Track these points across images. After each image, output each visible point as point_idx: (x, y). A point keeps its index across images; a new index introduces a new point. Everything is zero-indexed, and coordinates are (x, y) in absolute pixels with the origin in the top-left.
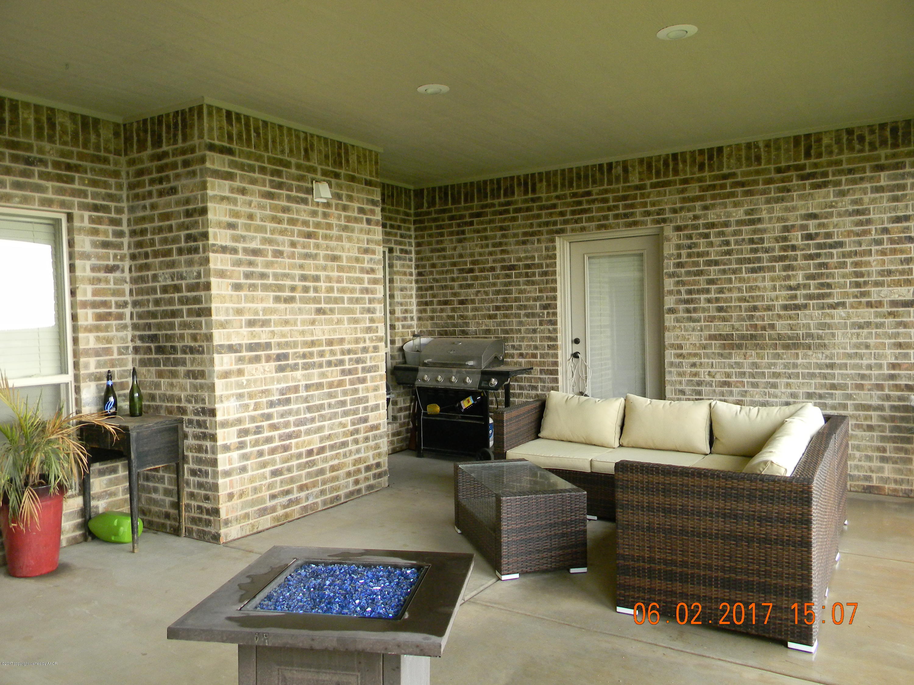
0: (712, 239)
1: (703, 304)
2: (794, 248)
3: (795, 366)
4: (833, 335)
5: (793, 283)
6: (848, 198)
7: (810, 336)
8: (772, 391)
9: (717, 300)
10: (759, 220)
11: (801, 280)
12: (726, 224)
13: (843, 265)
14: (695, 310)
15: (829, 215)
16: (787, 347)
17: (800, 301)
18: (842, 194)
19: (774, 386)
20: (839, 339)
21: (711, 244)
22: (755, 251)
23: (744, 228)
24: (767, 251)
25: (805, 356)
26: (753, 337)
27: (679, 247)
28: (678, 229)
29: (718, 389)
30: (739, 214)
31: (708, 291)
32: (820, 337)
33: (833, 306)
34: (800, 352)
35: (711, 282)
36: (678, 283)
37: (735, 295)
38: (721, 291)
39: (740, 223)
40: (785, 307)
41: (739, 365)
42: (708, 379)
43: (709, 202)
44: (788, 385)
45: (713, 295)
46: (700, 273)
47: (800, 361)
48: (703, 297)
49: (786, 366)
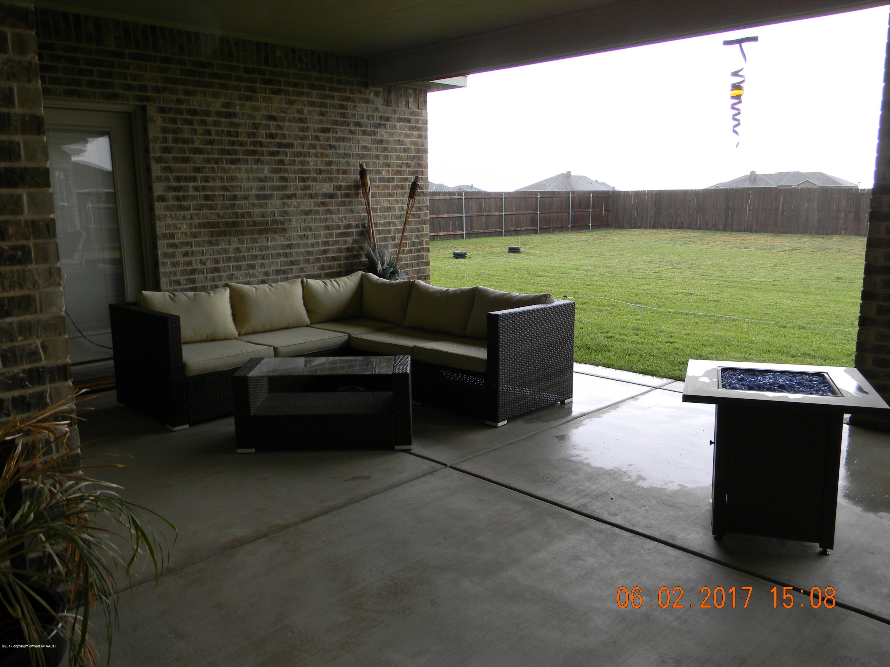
0: (195, 126)
1: (191, 193)
2: (261, 144)
3: (267, 248)
4: (290, 220)
5: (262, 175)
6: (295, 107)
7: (276, 222)
8: (251, 271)
9: (204, 188)
10: (234, 115)
11: (266, 173)
12: (207, 114)
13: (293, 163)
14: (184, 198)
15: (283, 120)
16: (260, 232)
17: (268, 192)
18: (291, 103)
19: (253, 267)
20: (294, 224)
21: (195, 132)
22: (232, 143)
23: (222, 120)
24: (242, 144)
25: (274, 239)
26: (235, 224)
27: (164, 130)
28: (162, 110)
29: (209, 275)
30: (217, 105)
31: (195, 179)
32: (282, 223)
33: (290, 197)
34: (270, 236)
35: (198, 170)
36: (165, 169)
37: (218, 184)
38: (206, 179)
39: (219, 114)
40: (258, 197)
41: (225, 251)
42: (200, 266)
43: (190, 88)
44: (263, 265)
45: (199, 184)
46: (186, 160)
47: (270, 244)
48: (191, 185)
49: (261, 249)
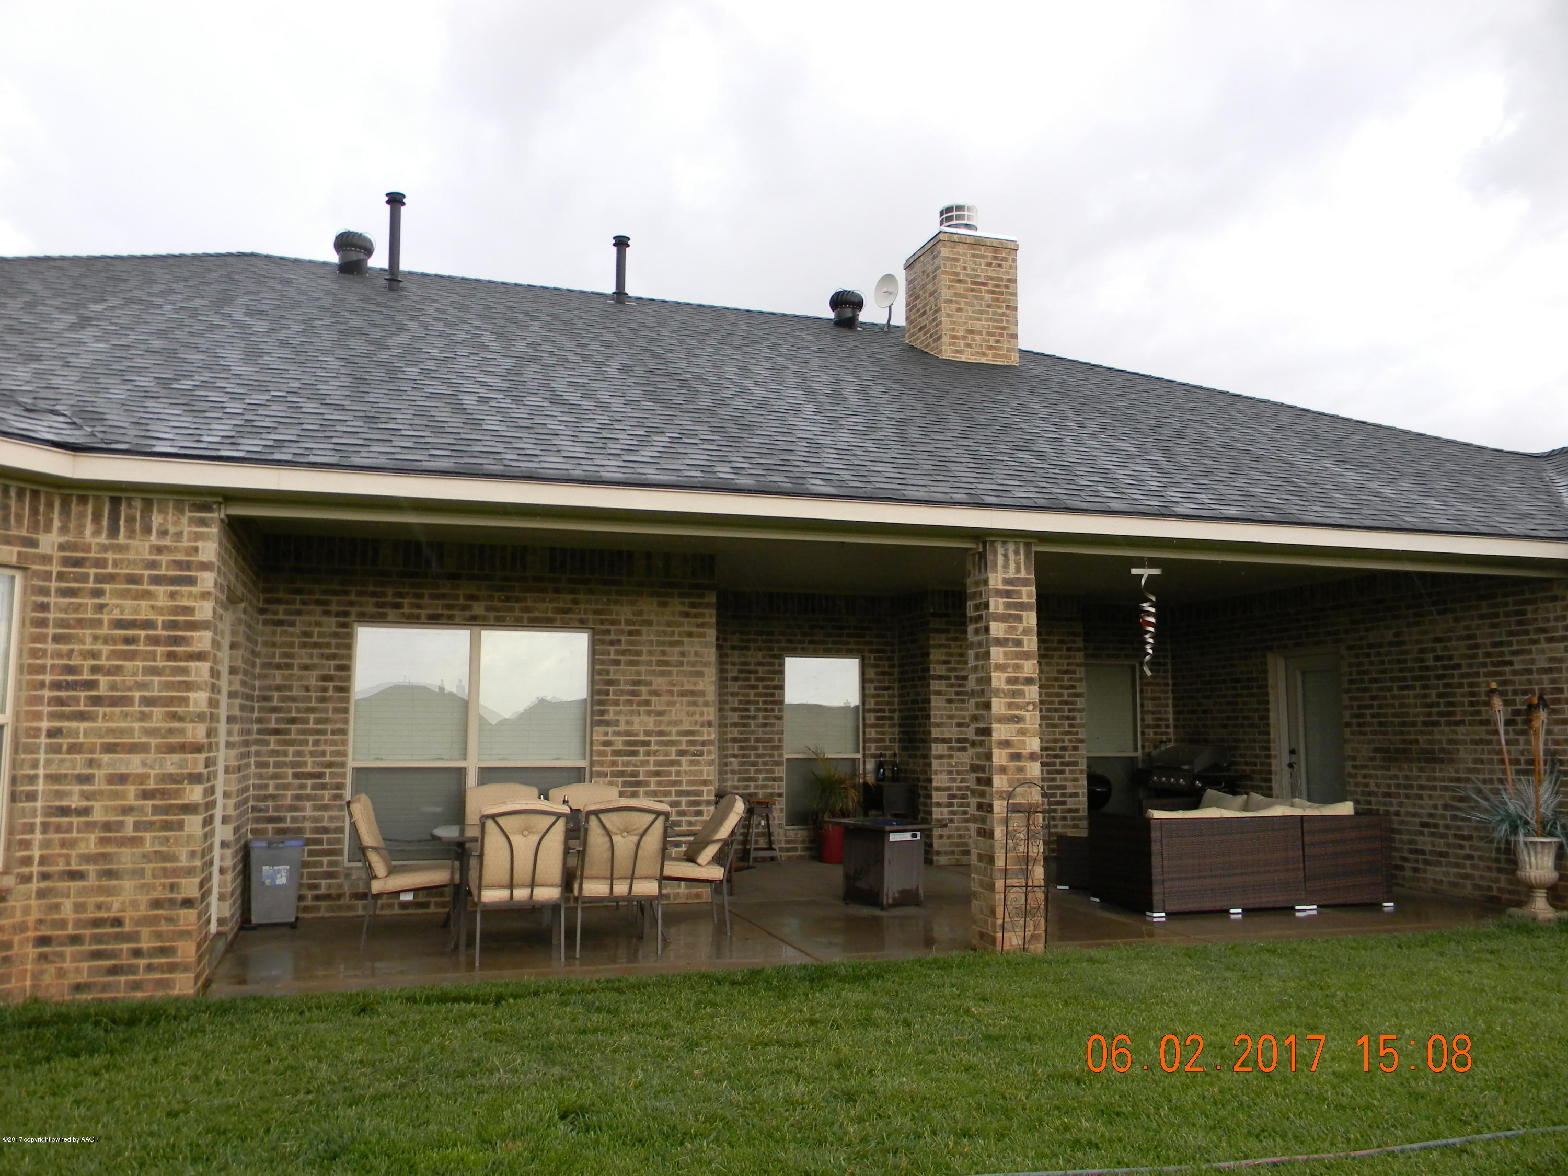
0: (1373, 658)
1: (1369, 719)
2: (1427, 668)
3: (1435, 779)
4: (1458, 750)
5: (1429, 701)
6: (1462, 624)
7: (1442, 750)
8: (1420, 802)
9: (1378, 715)
10: (1403, 643)
11: (1434, 699)
12: (1381, 645)
13: (1460, 686)
14: (1364, 724)
15: (1449, 639)
16: (1428, 761)
17: (1435, 718)
18: (1457, 620)
19: (1421, 797)
20: (1462, 755)
21: (1372, 663)
22: (1401, 670)
23: (1393, 649)
24: (1411, 670)
25: (1441, 770)
26: (1405, 751)
27: (1351, 665)
28: (1350, 648)
29: (1383, 799)
30: (1389, 635)
31: (1371, 707)
32: (1449, 752)
33: (1458, 723)
34: (1437, 766)
35: (1373, 698)
36: (1351, 699)
37: (1390, 711)
38: (1380, 707)
39: (1391, 644)
40: (1425, 723)
41: (1396, 777)
42: (1375, 789)
43: (1369, 625)
44: (1431, 797)
45: (1375, 711)
46: (1365, 690)
47: (1438, 774)
48: (1368, 712)
49: (1429, 779)
